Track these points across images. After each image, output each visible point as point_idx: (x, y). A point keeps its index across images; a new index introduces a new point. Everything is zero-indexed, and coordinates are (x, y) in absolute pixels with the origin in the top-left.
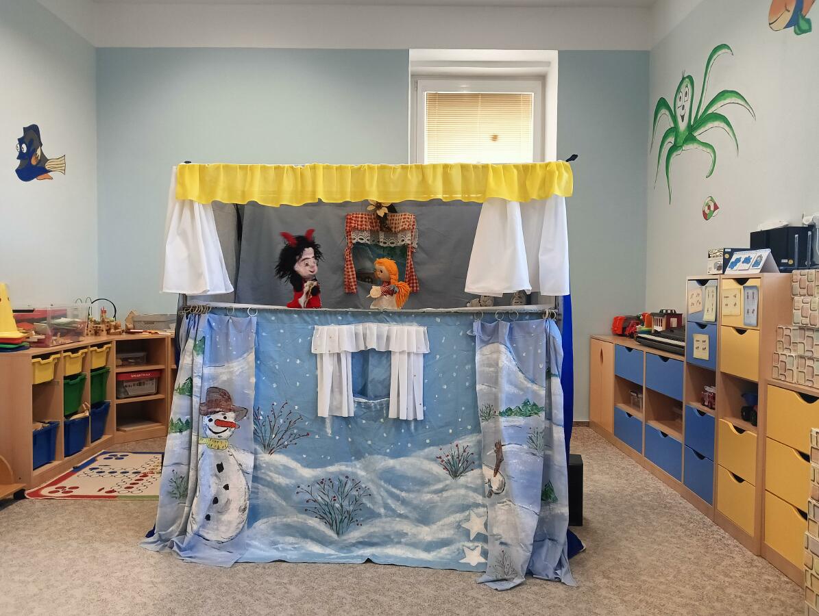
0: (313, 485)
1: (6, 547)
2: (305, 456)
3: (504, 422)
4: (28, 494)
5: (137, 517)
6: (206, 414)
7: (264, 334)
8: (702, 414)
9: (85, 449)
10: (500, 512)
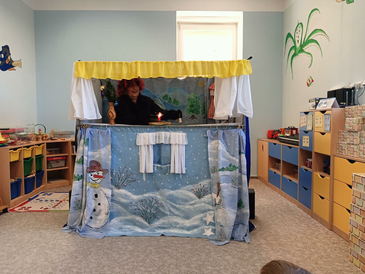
0: (138, 202)
1: (1, 232)
2: (134, 190)
3: (221, 173)
4: (9, 210)
5: (59, 219)
6: (89, 173)
7: (115, 137)
8: (306, 170)
9: (34, 191)
10: (219, 213)
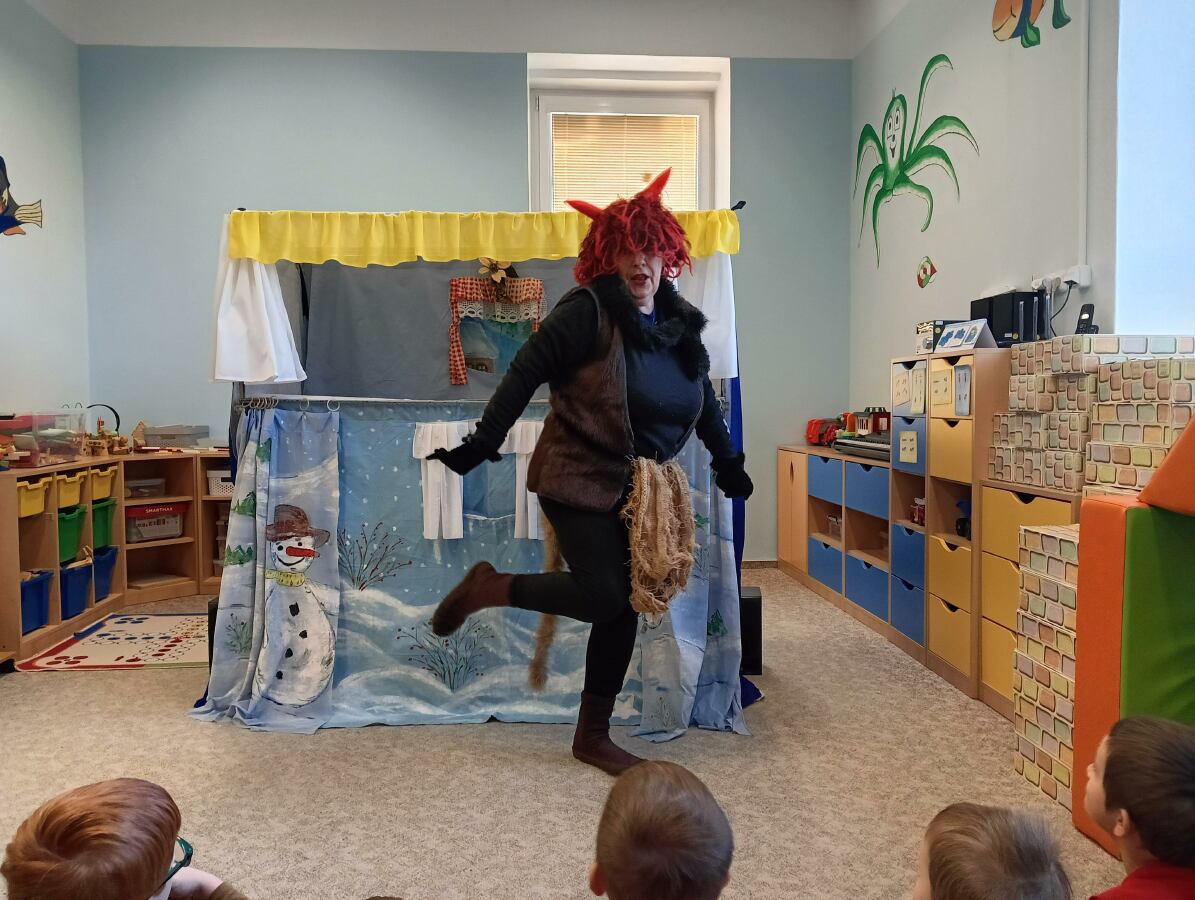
0: (418, 627)
1: (7, 724)
2: (407, 591)
4: (18, 666)
5: (177, 687)
6: (275, 540)
7: (349, 434)
8: (910, 532)
9: (87, 611)
10: (656, 652)
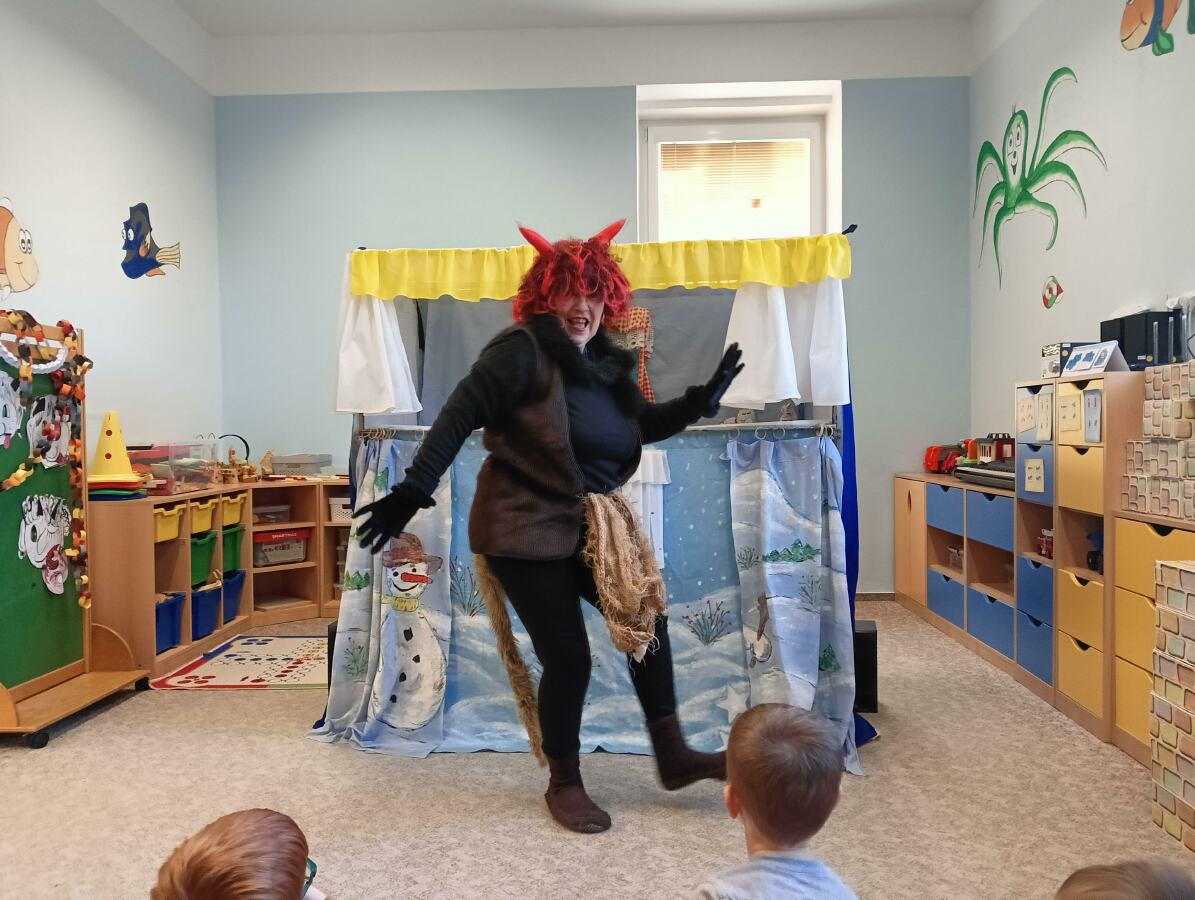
3: (769, 568)
4: (153, 684)
5: (297, 708)
6: (391, 566)
7: (462, 463)
8: (1037, 565)
9: (216, 631)
10: (766, 686)
